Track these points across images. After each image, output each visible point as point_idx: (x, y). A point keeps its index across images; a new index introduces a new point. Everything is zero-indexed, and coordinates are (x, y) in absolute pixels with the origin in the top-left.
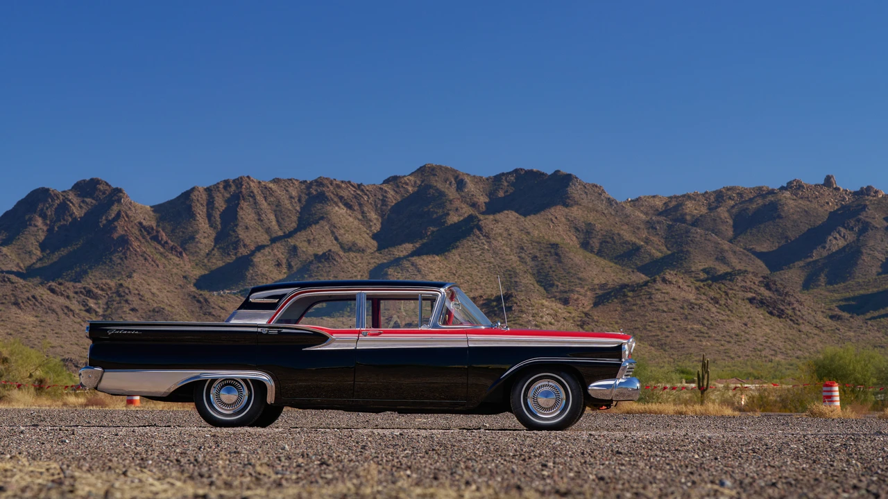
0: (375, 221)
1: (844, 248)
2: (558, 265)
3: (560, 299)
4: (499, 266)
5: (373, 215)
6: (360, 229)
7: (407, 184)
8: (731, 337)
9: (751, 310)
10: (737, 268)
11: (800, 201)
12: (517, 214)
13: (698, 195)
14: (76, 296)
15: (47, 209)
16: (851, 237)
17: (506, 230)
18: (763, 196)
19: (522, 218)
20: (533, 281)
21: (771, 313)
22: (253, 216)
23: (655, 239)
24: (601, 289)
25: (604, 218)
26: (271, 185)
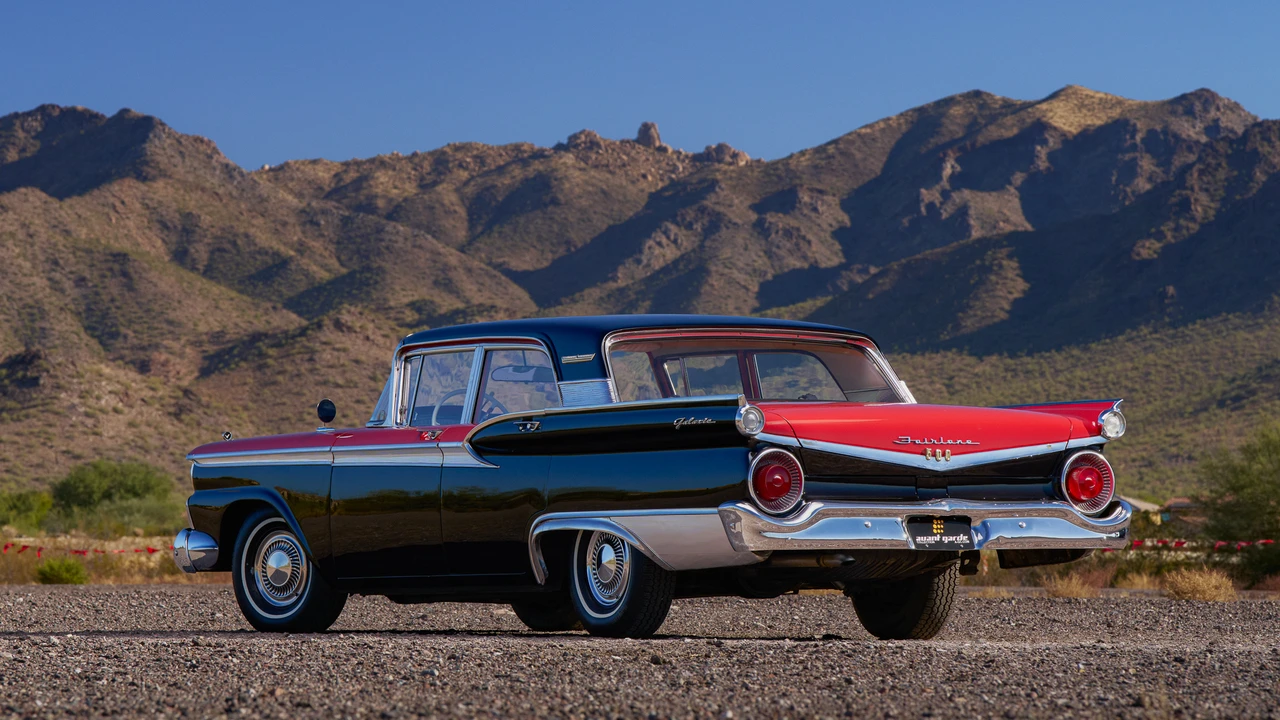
1: (676, 262)
2: (127, 294)
3: (133, 362)
4: (9, 298)
10: (475, 301)
11: (593, 173)
12: (44, 195)
13: (399, 159)
16: (687, 241)
17: (23, 225)
18: (524, 162)
19: (55, 203)
20: (77, 327)
23: (316, 245)
24: (214, 343)
25: (217, 203)
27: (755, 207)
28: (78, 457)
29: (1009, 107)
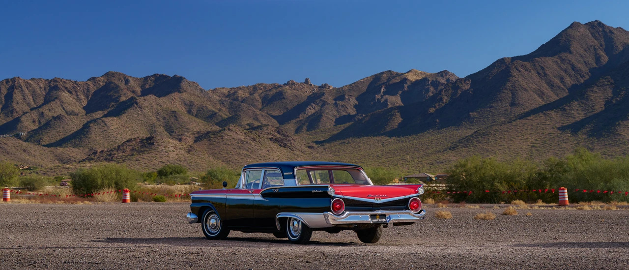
0: (83, 100)
1: (314, 113)
2: (176, 121)
3: (177, 139)
4: (146, 122)
5: (82, 97)
6: (75, 104)
7: (100, 81)
8: (261, 157)
9: (271, 144)
10: (264, 123)
11: (293, 91)
12: (155, 97)
13: (244, 87)
16: (317, 108)
17: (150, 104)
18: (276, 88)
19: (158, 99)
20: (163, 130)
21: (280, 145)
22: (21, 97)
23: (224, 109)
24: (198, 134)
25: (199, 99)
26: (30, 82)
27: (334, 100)
28: (164, 163)
29: (398, 75)
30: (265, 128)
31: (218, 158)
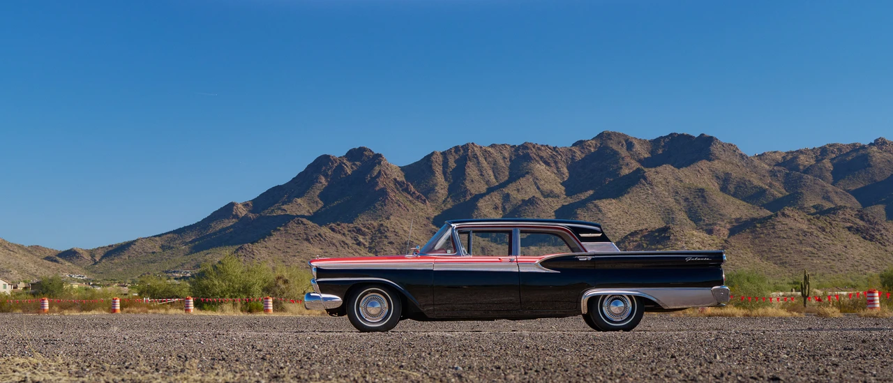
2: (704, 204)
3: (706, 230)
4: (660, 206)
5: (565, 170)
6: (556, 180)
7: (590, 146)
8: (835, 256)
9: (850, 235)
10: (839, 205)
11: (884, 154)
12: (672, 167)
13: (808, 150)
14: (350, 233)
15: (328, 170)
17: (665, 179)
18: (857, 150)
19: (677, 170)
20: (686, 217)
21: (865, 238)
22: (477, 172)
23: (777, 184)
24: (736, 222)
25: (738, 169)
26: (490, 149)
30: (841, 212)
31: (768, 259)
